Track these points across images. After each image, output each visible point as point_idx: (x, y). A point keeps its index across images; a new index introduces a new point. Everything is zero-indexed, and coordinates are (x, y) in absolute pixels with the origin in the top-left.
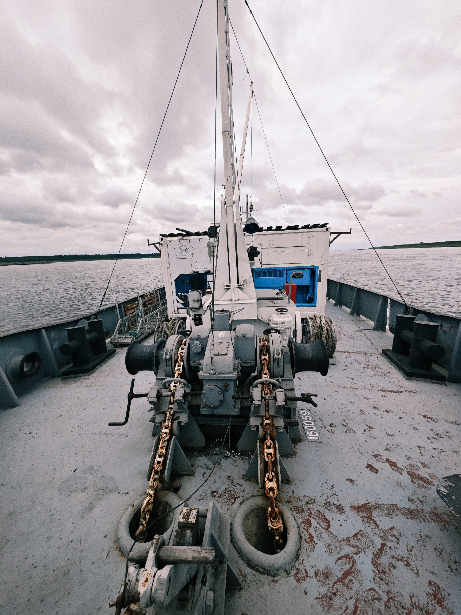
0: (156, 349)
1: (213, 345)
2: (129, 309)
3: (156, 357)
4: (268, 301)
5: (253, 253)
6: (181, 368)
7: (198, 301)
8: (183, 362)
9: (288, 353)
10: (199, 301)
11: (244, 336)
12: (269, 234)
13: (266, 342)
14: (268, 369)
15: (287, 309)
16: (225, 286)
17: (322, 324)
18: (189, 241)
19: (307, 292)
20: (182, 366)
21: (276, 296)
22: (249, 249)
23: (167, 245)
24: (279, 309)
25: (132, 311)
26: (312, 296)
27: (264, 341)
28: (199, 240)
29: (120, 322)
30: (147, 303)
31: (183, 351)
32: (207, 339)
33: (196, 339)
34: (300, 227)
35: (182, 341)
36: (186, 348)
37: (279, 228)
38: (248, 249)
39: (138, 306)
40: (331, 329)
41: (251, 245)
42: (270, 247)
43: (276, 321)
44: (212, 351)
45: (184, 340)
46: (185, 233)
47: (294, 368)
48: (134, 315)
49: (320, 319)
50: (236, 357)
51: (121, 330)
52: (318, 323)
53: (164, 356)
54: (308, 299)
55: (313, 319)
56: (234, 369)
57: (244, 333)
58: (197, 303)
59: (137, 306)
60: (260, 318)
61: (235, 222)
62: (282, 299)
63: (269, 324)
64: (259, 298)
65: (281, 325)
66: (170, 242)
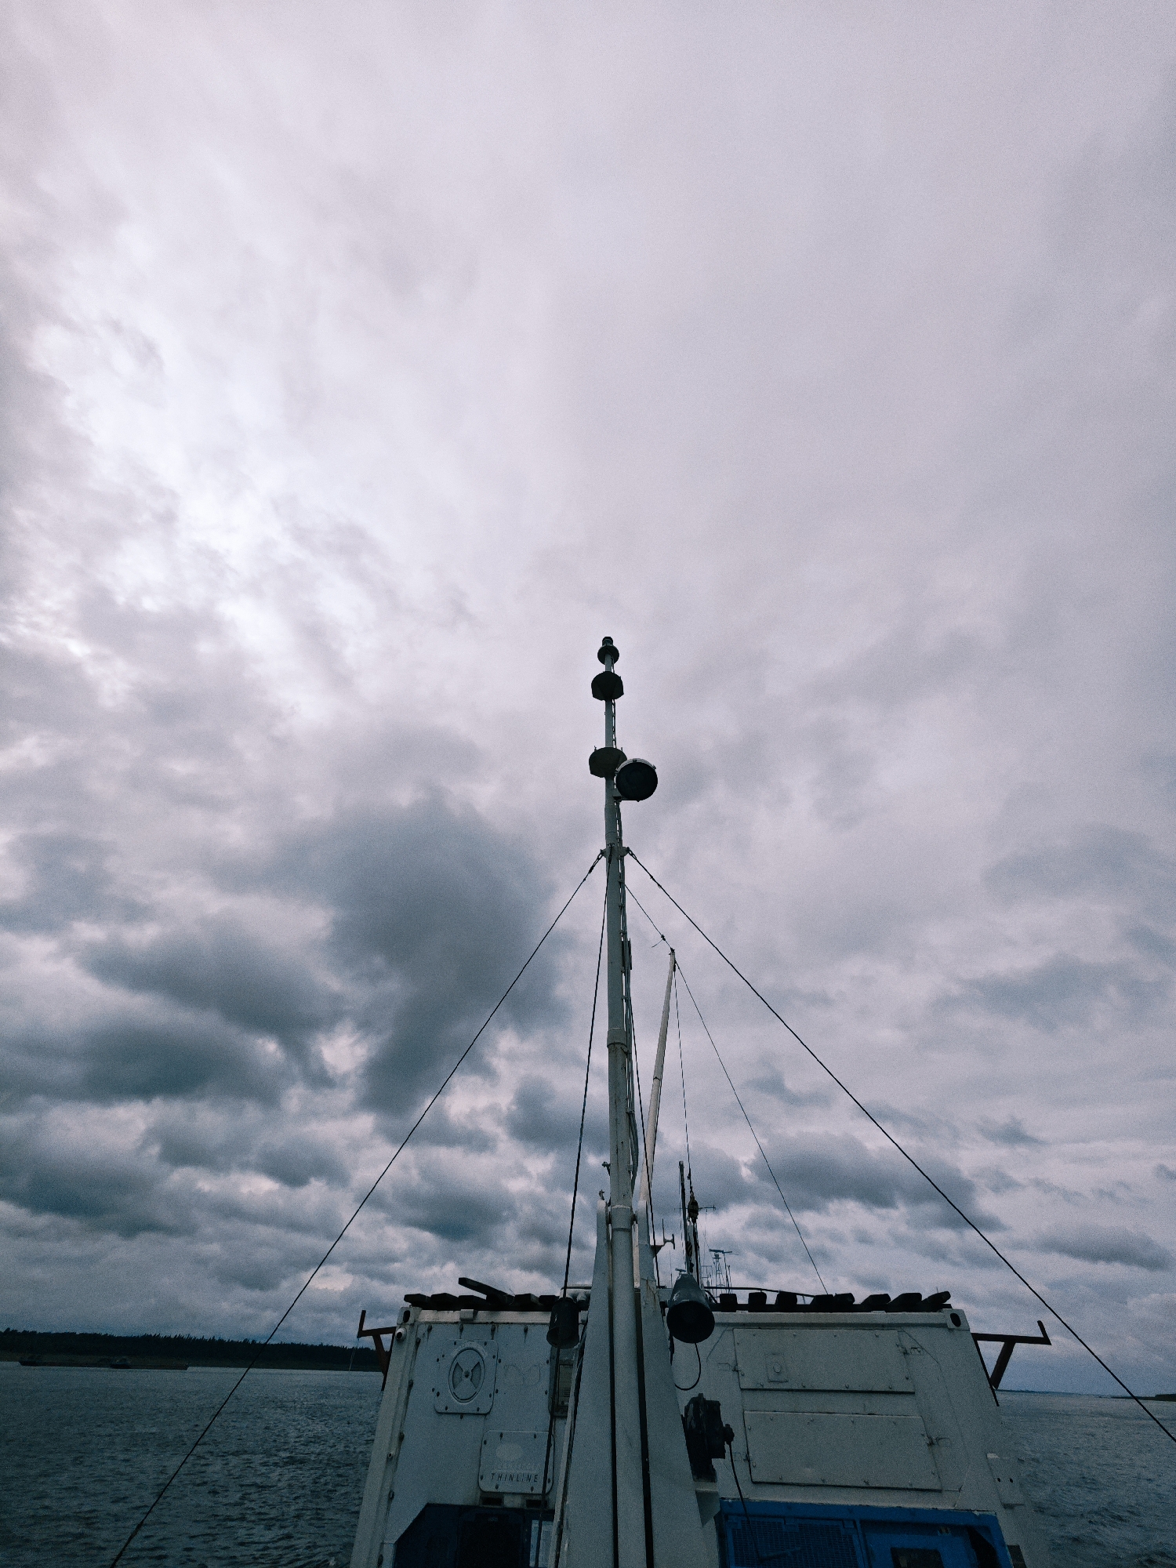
5: (706, 1434)
12: (760, 1326)
18: (493, 1330)
22: (691, 1413)
23: (418, 1343)
28: (526, 1331)
34: (858, 1300)
37: (787, 1300)
38: (687, 1409)
41: (694, 1393)
42: (772, 1386)
46: (484, 1297)
61: (637, 1285)
66: (430, 1329)
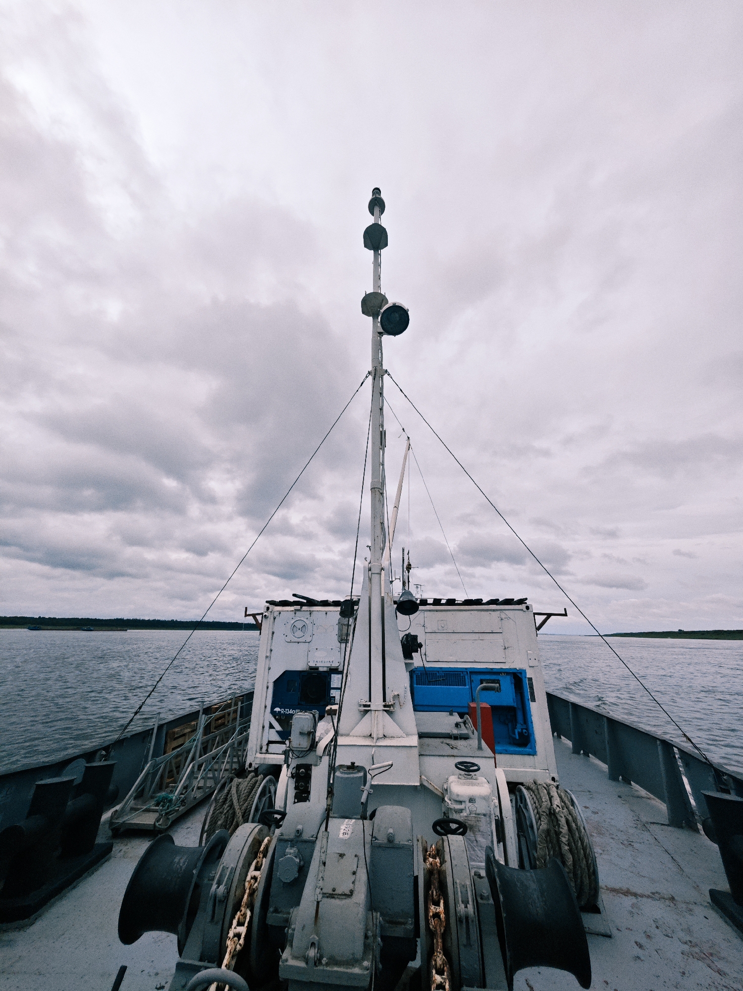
0: (200, 864)
1: (324, 864)
2: (176, 736)
3: (197, 886)
4: (442, 740)
5: (410, 645)
6: (243, 930)
7: (309, 733)
8: (252, 911)
9: (487, 898)
10: (311, 734)
11: (390, 839)
12: (437, 611)
13: (438, 860)
14: (446, 952)
15: (477, 765)
16: (360, 706)
17: (555, 806)
18: (310, 614)
19: (514, 721)
20: (246, 925)
21: (455, 731)
22: (404, 639)
23: (274, 619)
24: (461, 763)
25: (180, 741)
26: (524, 731)
27: (434, 857)
28: (326, 614)
29: (149, 770)
30: (213, 725)
31: (257, 873)
32: (314, 842)
33: (291, 841)
34: (484, 601)
35: (260, 843)
36: (265, 862)
37: (451, 602)
39: (194, 730)
40: (575, 820)
41: (407, 632)
42: (439, 631)
43: (458, 795)
44: (321, 883)
45: (266, 841)
46: (305, 601)
47: (508, 954)
48: (180, 752)
49: (549, 793)
50: (372, 904)
51: (143, 790)
52: (545, 804)
53: (214, 886)
54: (517, 737)
55: (533, 792)
56: (367, 947)
57: (391, 831)
58: (306, 738)
59: (192, 731)
60: (425, 784)
62: (465, 737)
63: (443, 800)
64: (422, 733)
65: (468, 804)
66: (280, 613)
